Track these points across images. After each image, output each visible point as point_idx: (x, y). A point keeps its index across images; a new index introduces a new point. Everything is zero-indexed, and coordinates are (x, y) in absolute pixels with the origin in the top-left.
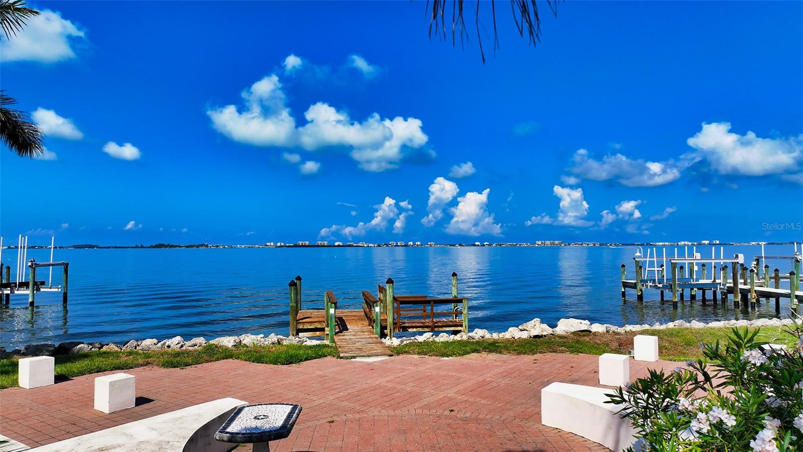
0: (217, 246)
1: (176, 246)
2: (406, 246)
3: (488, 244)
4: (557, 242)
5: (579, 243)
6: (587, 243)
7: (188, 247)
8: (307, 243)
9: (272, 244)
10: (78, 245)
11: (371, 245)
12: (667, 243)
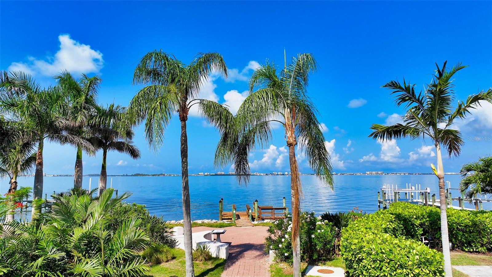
0: (170, 175)
1: (146, 175)
2: (283, 175)
3: (335, 173)
4: (380, 172)
5: (395, 173)
6: (400, 173)
7: (153, 175)
8: (223, 173)
9: (202, 173)
10: (91, 175)
11: (262, 174)
12: (454, 173)
